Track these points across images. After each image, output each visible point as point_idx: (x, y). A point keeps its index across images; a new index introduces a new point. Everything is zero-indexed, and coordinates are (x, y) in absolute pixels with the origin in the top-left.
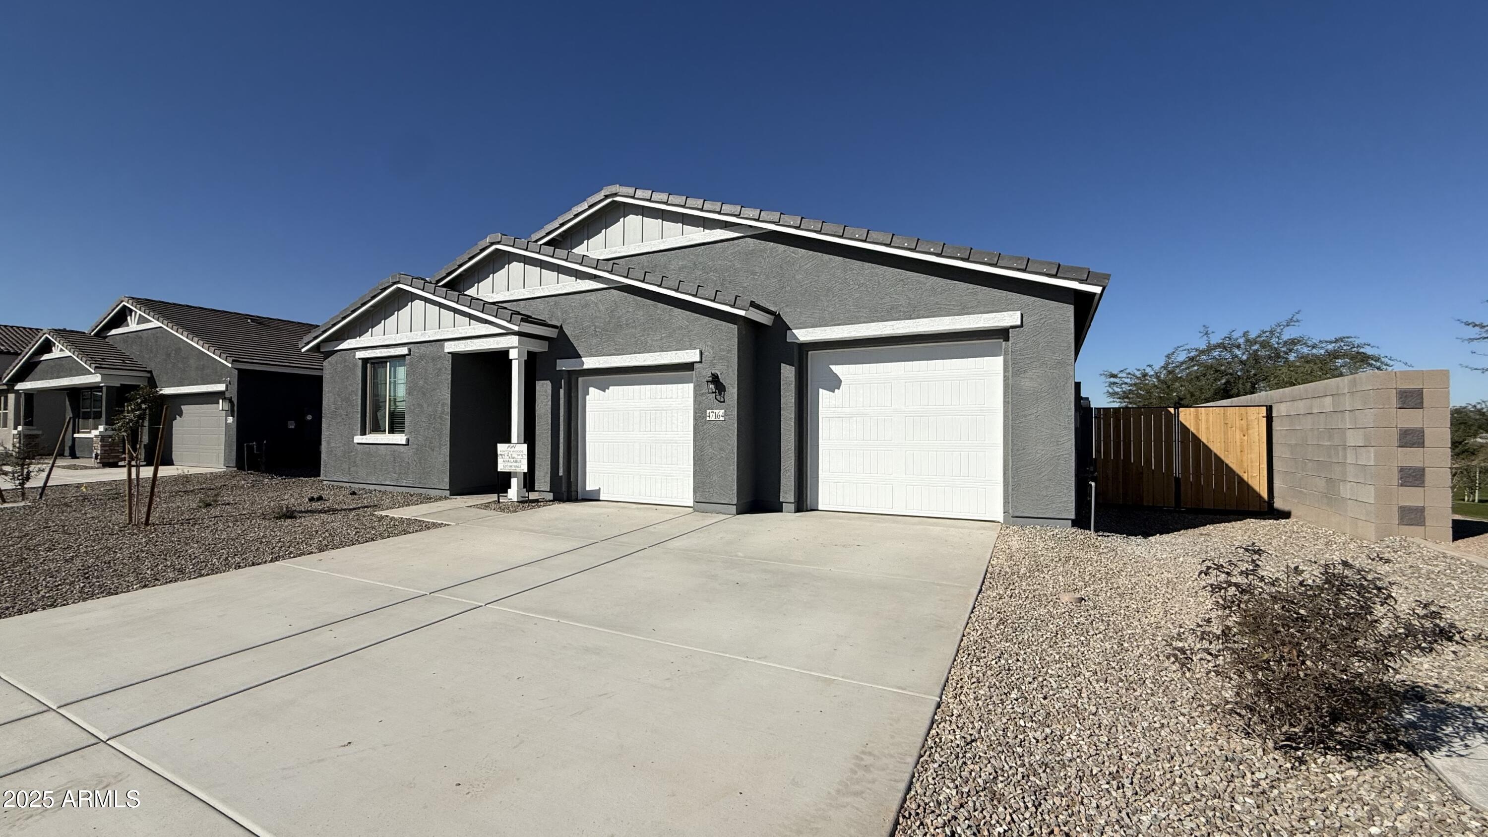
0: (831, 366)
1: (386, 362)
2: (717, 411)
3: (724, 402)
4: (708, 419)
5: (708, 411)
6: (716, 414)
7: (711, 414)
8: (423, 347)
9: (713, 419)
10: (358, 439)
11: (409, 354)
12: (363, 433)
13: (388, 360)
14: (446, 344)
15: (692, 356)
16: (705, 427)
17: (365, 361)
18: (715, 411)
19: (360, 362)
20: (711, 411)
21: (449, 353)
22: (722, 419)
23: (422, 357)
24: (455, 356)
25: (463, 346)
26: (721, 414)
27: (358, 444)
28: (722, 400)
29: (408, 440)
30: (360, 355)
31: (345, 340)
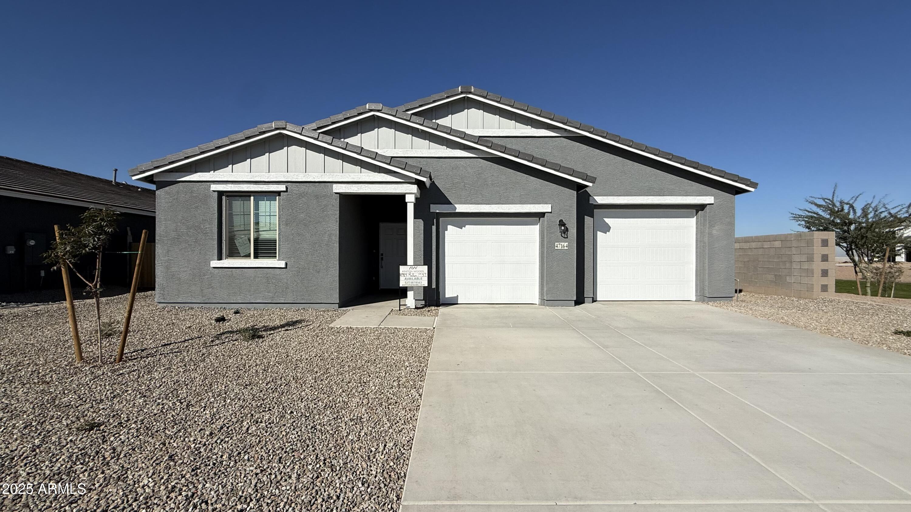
0: (604, 219)
1: (250, 196)
2: (563, 244)
3: (567, 238)
4: (556, 248)
5: (556, 244)
6: (562, 245)
7: (558, 246)
8: (303, 187)
9: (560, 248)
10: (215, 263)
11: (286, 191)
12: (220, 258)
13: (252, 194)
14: (335, 185)
15: (546, 208)
16: (553, 253)
17: (221, 194)
18: (561, 243)
19: (216, 194)
20: (558, 243)
21: (336, 193)
22: (566, 248)
23: (301, 195)
24: (345, 198)
25: (356, 189)
26: (565, 245)
27: (214, 268)
28: (566, 236)
29: (286, 264)
30: (214, 187)
31: (196, 172)
